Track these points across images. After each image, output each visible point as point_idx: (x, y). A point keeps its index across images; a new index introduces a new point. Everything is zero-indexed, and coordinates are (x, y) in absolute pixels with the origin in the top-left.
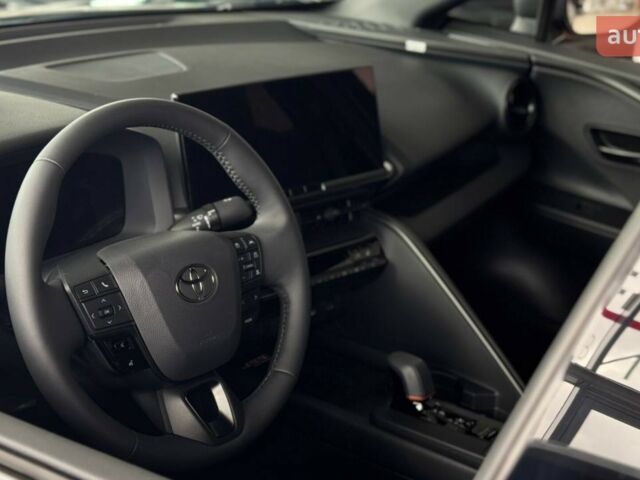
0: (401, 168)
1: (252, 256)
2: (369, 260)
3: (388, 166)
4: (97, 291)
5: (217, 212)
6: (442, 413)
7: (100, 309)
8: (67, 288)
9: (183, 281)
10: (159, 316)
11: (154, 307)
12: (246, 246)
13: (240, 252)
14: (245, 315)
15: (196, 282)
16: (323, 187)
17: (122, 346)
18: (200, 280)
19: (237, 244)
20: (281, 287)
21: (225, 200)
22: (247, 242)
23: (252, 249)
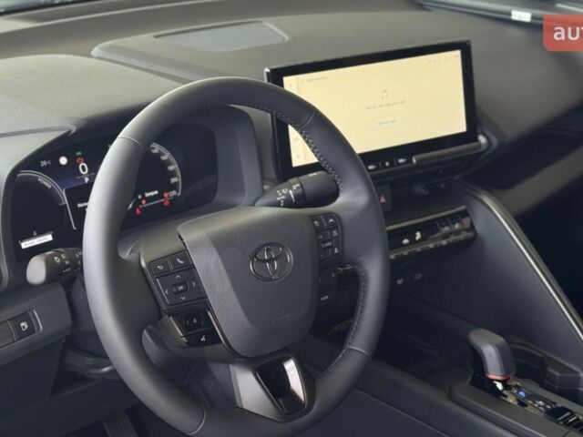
0: (495, 142)
1: (331, 234)
2: (457, 233)
3: (482, 139)
4: (172, 267)
5: (302, 186)
6: (522, 394)
7: (174, 285)
8: (143, 264)
9: (258, 259)
10: (232, 294)
11: (227, 285)
12: (325, 225)
13: (318, 231)
14: (321, 292)
15: (271, 260)
16: (414, 161)
17: (195, 321)
18: (275, 259)
19: (316, 222)
20: (360, 265)
21: (311, 175)
22: (327, 221)
23: (333, 227)
